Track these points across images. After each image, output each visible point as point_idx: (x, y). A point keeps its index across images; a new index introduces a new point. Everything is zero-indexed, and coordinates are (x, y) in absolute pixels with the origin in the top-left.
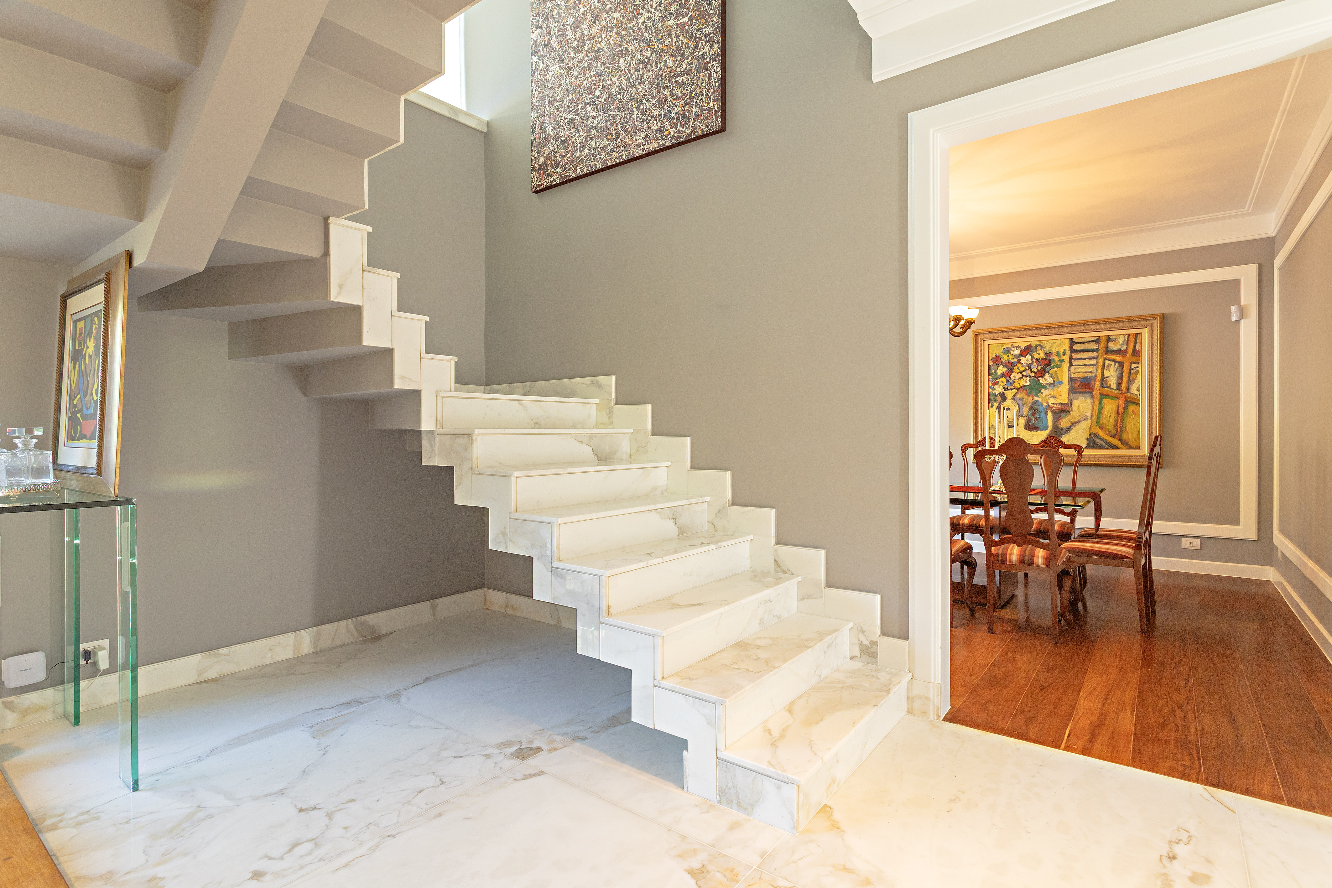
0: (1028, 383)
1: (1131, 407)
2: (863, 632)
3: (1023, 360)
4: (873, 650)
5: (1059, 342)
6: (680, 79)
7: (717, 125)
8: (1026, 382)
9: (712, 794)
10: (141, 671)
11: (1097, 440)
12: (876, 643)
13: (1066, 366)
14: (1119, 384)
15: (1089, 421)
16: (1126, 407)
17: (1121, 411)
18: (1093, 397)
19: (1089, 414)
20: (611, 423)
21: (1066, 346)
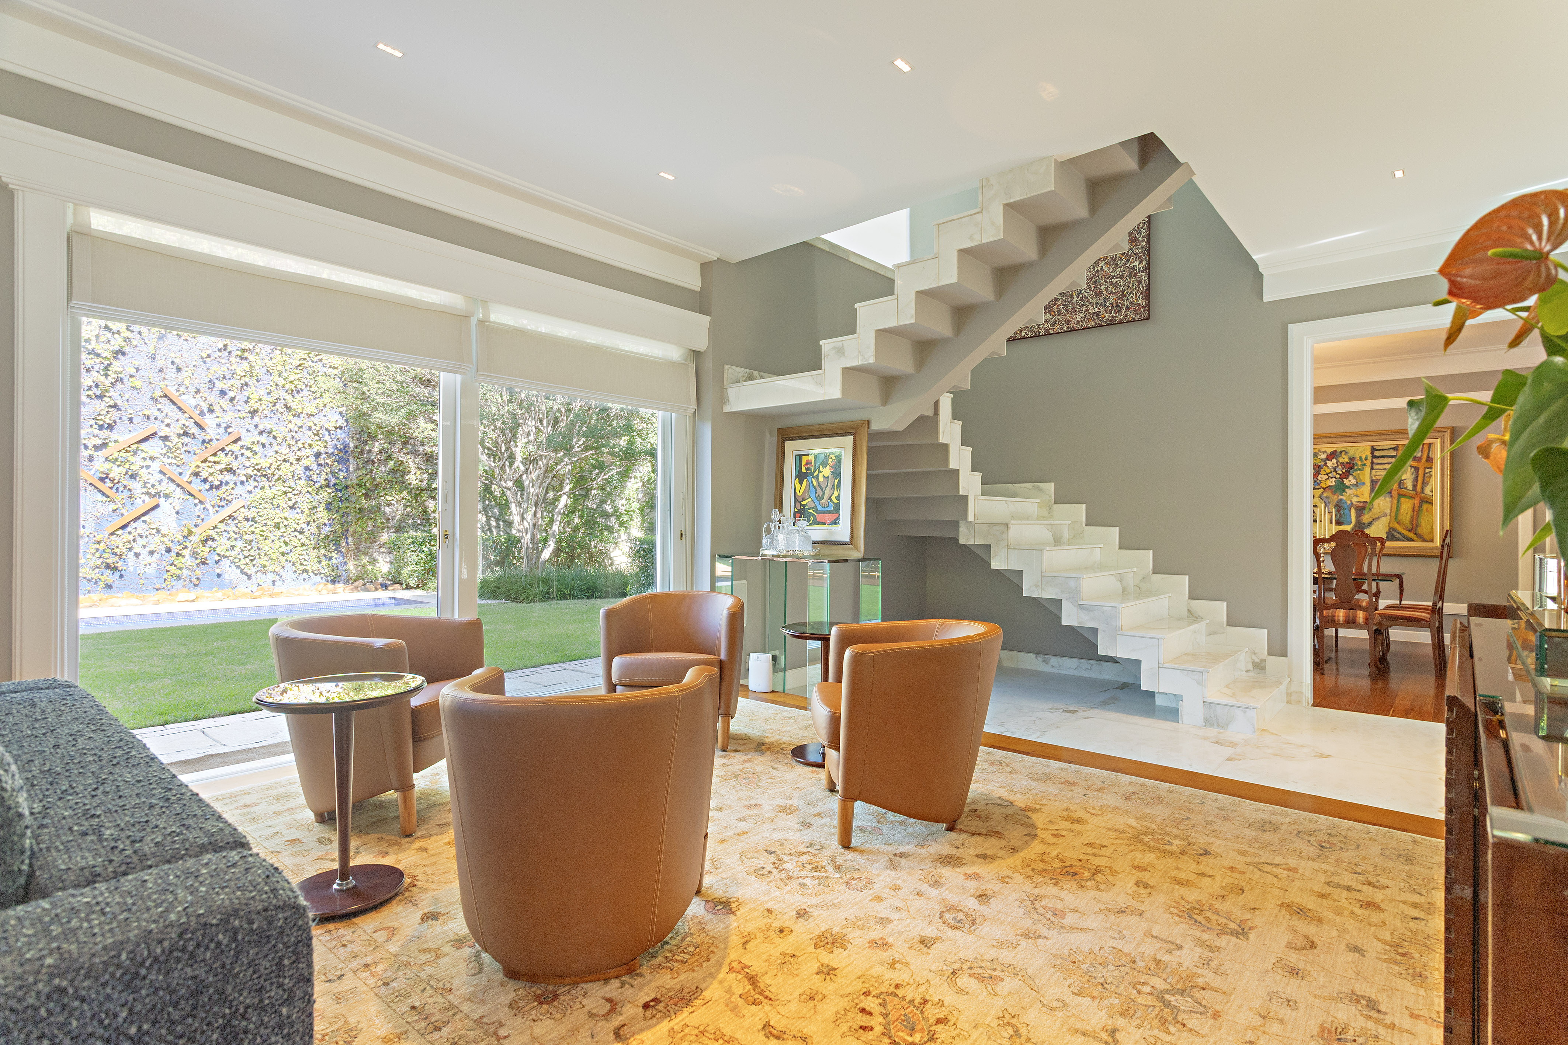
0: (1334, 484)
1: (1425, 506)
2: (1255, 654)
3: (1329, 463)
4: (1263, 664)
5: (1361, 449)
6: (1114, 281)
7: (1145, 315)
8: (1332, 482)
9: (1200, 722)
10: (787, 672)
11: (1395, 534)
12: (1265, 660)
13: (1367, 469)
14: (1415, 486)
15: (1388, 517)
16: (1420, 506)
17: (1416, 509)
18: (1391, 497)
19: (1388, 511)
20: (1051, 517)
21: (1368, 452)
